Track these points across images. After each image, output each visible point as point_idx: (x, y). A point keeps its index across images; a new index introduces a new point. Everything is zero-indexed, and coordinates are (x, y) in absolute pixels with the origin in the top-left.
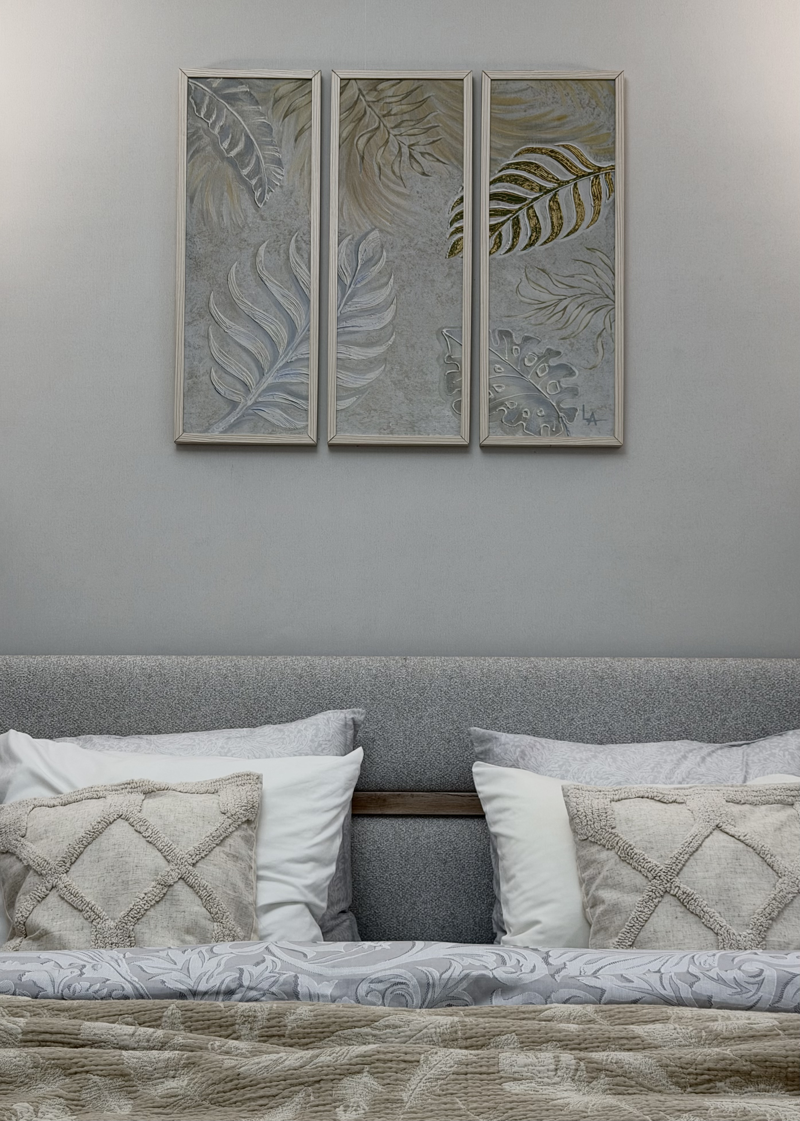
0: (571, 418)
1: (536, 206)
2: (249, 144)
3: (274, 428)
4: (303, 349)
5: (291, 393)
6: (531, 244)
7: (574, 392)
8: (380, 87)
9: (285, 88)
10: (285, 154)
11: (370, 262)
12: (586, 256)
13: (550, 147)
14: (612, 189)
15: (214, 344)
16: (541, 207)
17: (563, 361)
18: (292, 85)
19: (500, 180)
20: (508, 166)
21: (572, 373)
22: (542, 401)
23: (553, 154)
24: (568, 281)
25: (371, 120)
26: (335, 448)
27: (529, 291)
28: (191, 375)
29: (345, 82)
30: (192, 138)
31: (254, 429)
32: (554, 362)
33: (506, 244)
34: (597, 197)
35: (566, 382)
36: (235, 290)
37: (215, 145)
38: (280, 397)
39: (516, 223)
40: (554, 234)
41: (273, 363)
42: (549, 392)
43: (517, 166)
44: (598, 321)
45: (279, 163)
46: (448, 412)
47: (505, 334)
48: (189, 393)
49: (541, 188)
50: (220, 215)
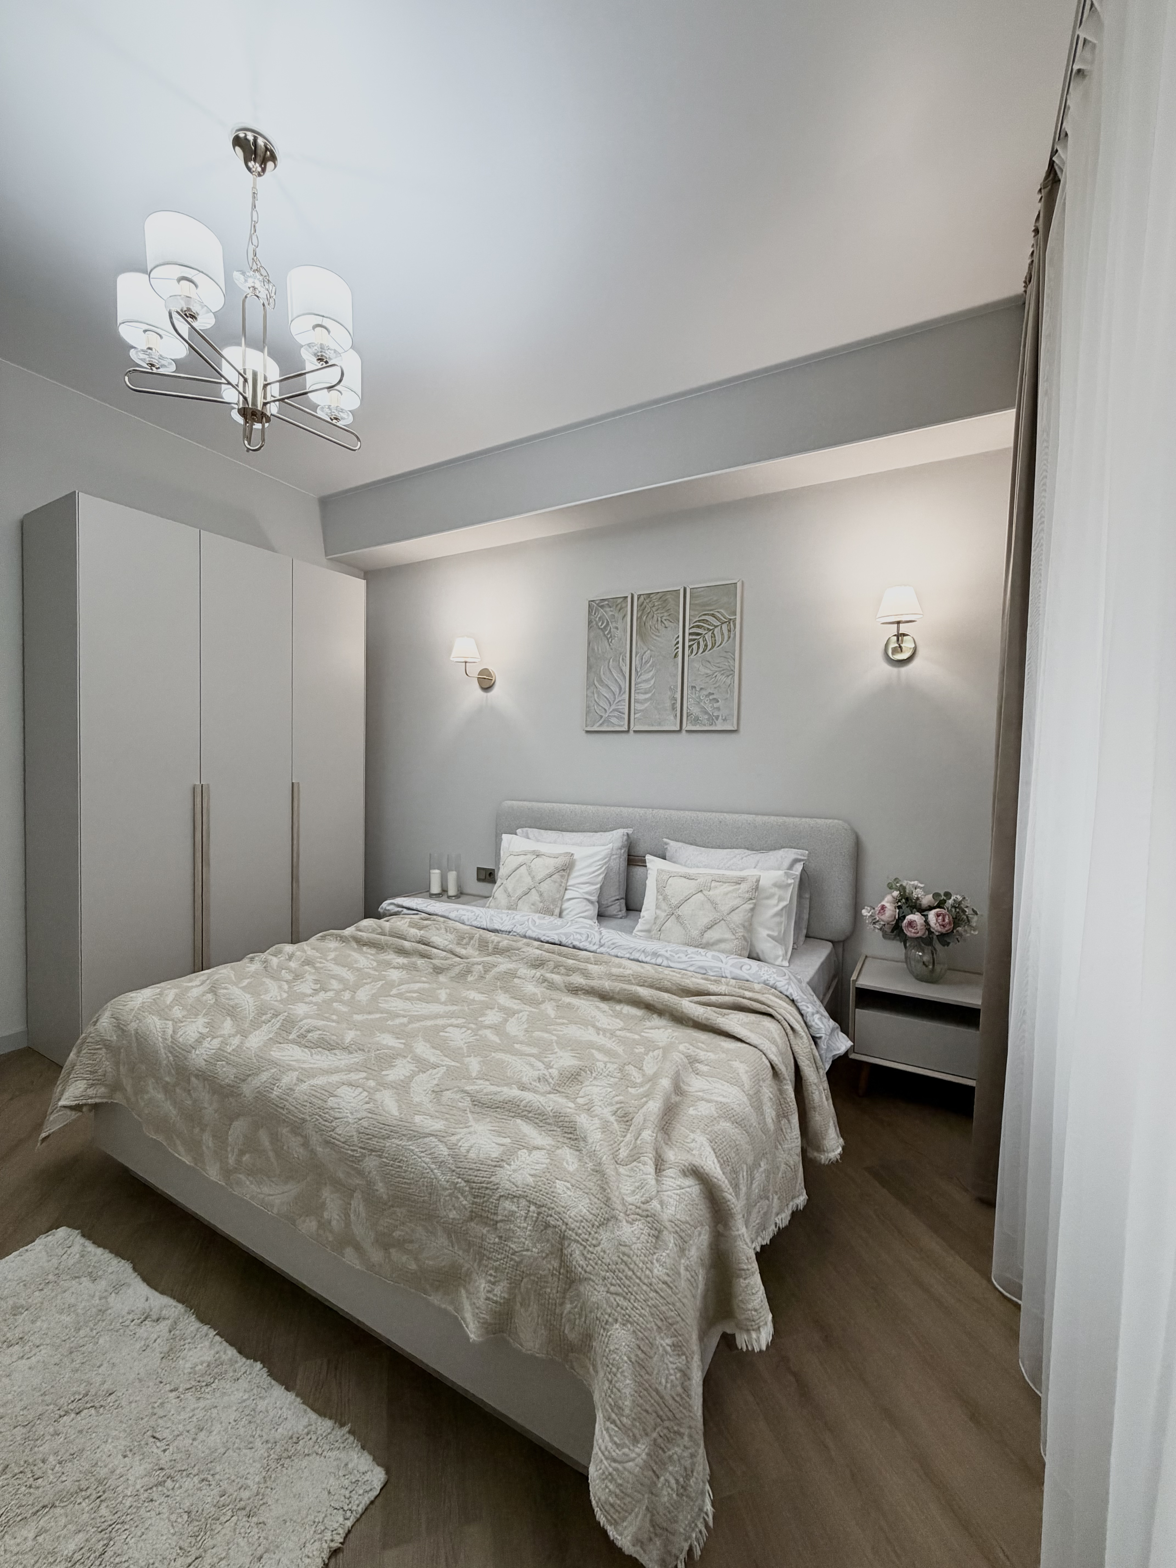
0: (717, 719)
1: (706, 636)
2: (608, 622)
3: (614, 725)
4: (624, 696)
5: (620, 712)
6: (704, 651)
7: (718, 709)
8: (652, 596)
9: (620, 601)
10: (619, 625)
11: (647, 662)
12: (724, 654)
13: (712, 612)
14: (735, 627)
15: (596, 695)
16: (708, 637)
17: (714, 696)
18: (621, 600)
19: (693, 627)
20: (696, 622)
21: (718, 701)
22: (706, 713)
23: (713, 615)
24: (718, 665)
25: (648, 610)
26: (635, 732)
27: (703, 670)
28: (588, 707)
29: (639, 596)
30: (590, 622)
31: (608, 726)
32: (711, 697)
33: (695, 652)
34: (729, 631)
35: (716, 705)
36: (603, 676)
37: (597, 624)
38: (616, 714)
39: (699, 643)
40: (713, 647)
41: (614, 701)
42: (709, 710)
43: (699, 621)
44: (729, 681)
45: (617, 628)
46: (672, 718)
47: (694, 687)
48: (588, 713)
49: (708, 629)
50: (598, 650)
